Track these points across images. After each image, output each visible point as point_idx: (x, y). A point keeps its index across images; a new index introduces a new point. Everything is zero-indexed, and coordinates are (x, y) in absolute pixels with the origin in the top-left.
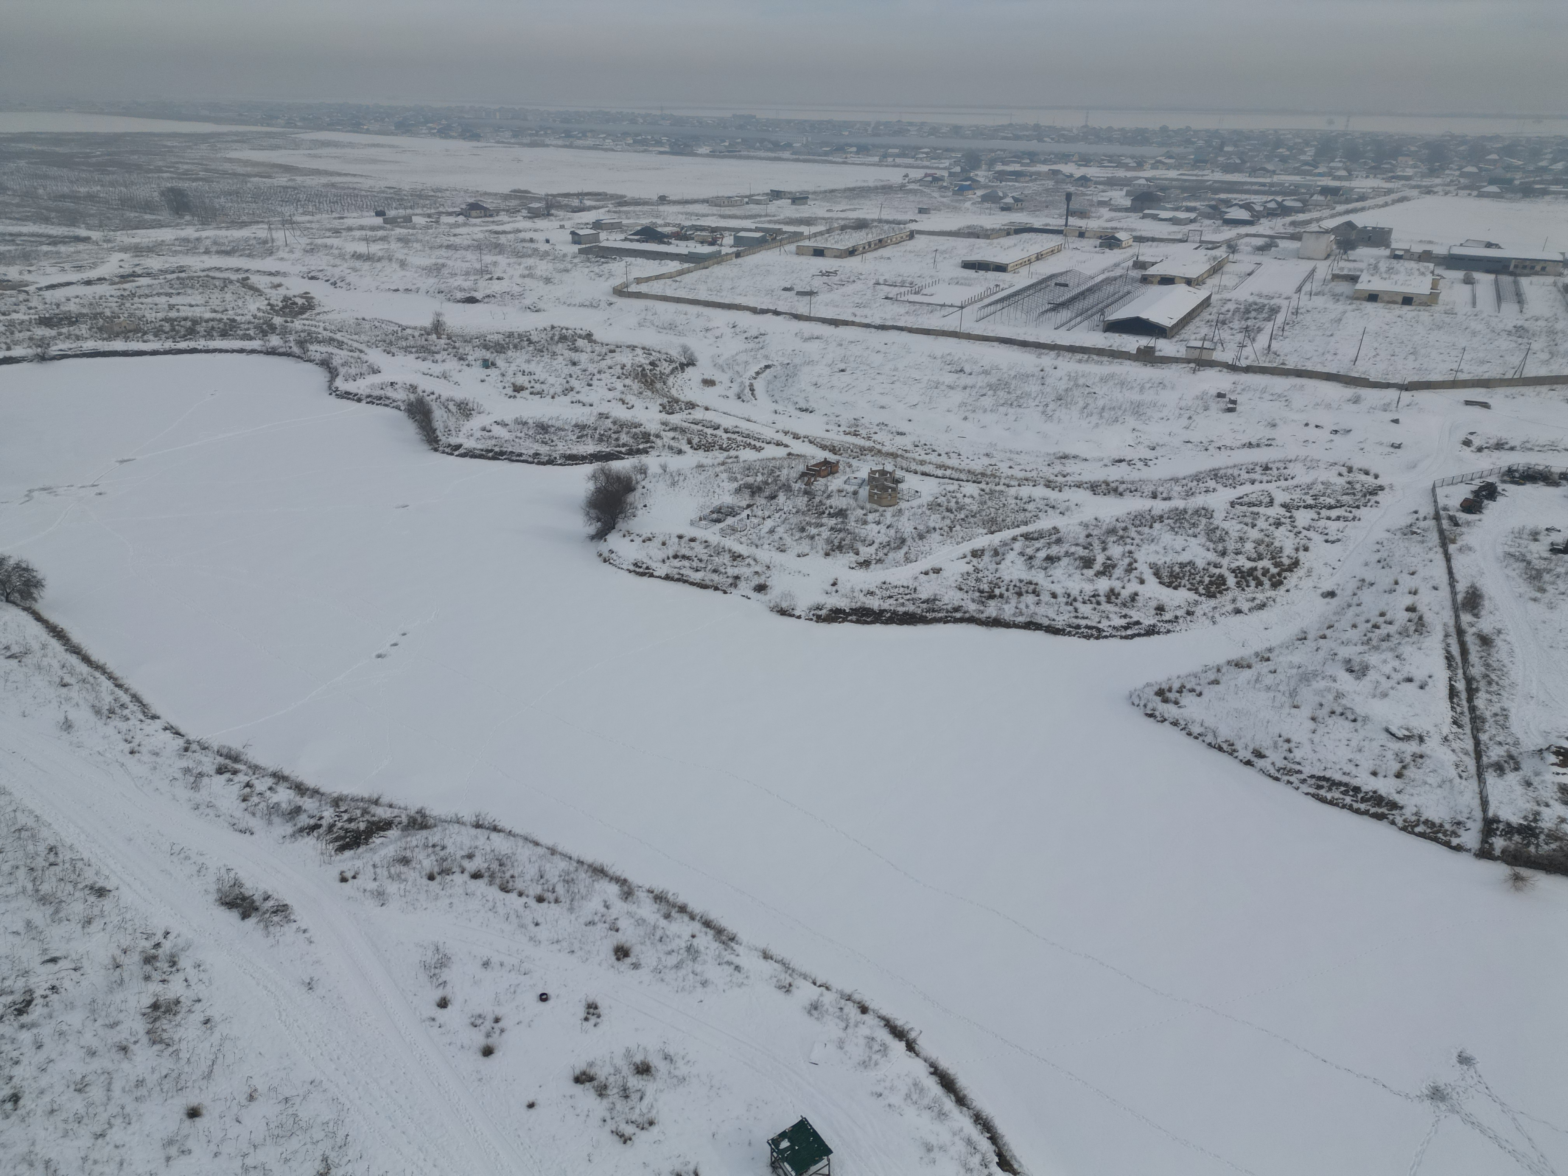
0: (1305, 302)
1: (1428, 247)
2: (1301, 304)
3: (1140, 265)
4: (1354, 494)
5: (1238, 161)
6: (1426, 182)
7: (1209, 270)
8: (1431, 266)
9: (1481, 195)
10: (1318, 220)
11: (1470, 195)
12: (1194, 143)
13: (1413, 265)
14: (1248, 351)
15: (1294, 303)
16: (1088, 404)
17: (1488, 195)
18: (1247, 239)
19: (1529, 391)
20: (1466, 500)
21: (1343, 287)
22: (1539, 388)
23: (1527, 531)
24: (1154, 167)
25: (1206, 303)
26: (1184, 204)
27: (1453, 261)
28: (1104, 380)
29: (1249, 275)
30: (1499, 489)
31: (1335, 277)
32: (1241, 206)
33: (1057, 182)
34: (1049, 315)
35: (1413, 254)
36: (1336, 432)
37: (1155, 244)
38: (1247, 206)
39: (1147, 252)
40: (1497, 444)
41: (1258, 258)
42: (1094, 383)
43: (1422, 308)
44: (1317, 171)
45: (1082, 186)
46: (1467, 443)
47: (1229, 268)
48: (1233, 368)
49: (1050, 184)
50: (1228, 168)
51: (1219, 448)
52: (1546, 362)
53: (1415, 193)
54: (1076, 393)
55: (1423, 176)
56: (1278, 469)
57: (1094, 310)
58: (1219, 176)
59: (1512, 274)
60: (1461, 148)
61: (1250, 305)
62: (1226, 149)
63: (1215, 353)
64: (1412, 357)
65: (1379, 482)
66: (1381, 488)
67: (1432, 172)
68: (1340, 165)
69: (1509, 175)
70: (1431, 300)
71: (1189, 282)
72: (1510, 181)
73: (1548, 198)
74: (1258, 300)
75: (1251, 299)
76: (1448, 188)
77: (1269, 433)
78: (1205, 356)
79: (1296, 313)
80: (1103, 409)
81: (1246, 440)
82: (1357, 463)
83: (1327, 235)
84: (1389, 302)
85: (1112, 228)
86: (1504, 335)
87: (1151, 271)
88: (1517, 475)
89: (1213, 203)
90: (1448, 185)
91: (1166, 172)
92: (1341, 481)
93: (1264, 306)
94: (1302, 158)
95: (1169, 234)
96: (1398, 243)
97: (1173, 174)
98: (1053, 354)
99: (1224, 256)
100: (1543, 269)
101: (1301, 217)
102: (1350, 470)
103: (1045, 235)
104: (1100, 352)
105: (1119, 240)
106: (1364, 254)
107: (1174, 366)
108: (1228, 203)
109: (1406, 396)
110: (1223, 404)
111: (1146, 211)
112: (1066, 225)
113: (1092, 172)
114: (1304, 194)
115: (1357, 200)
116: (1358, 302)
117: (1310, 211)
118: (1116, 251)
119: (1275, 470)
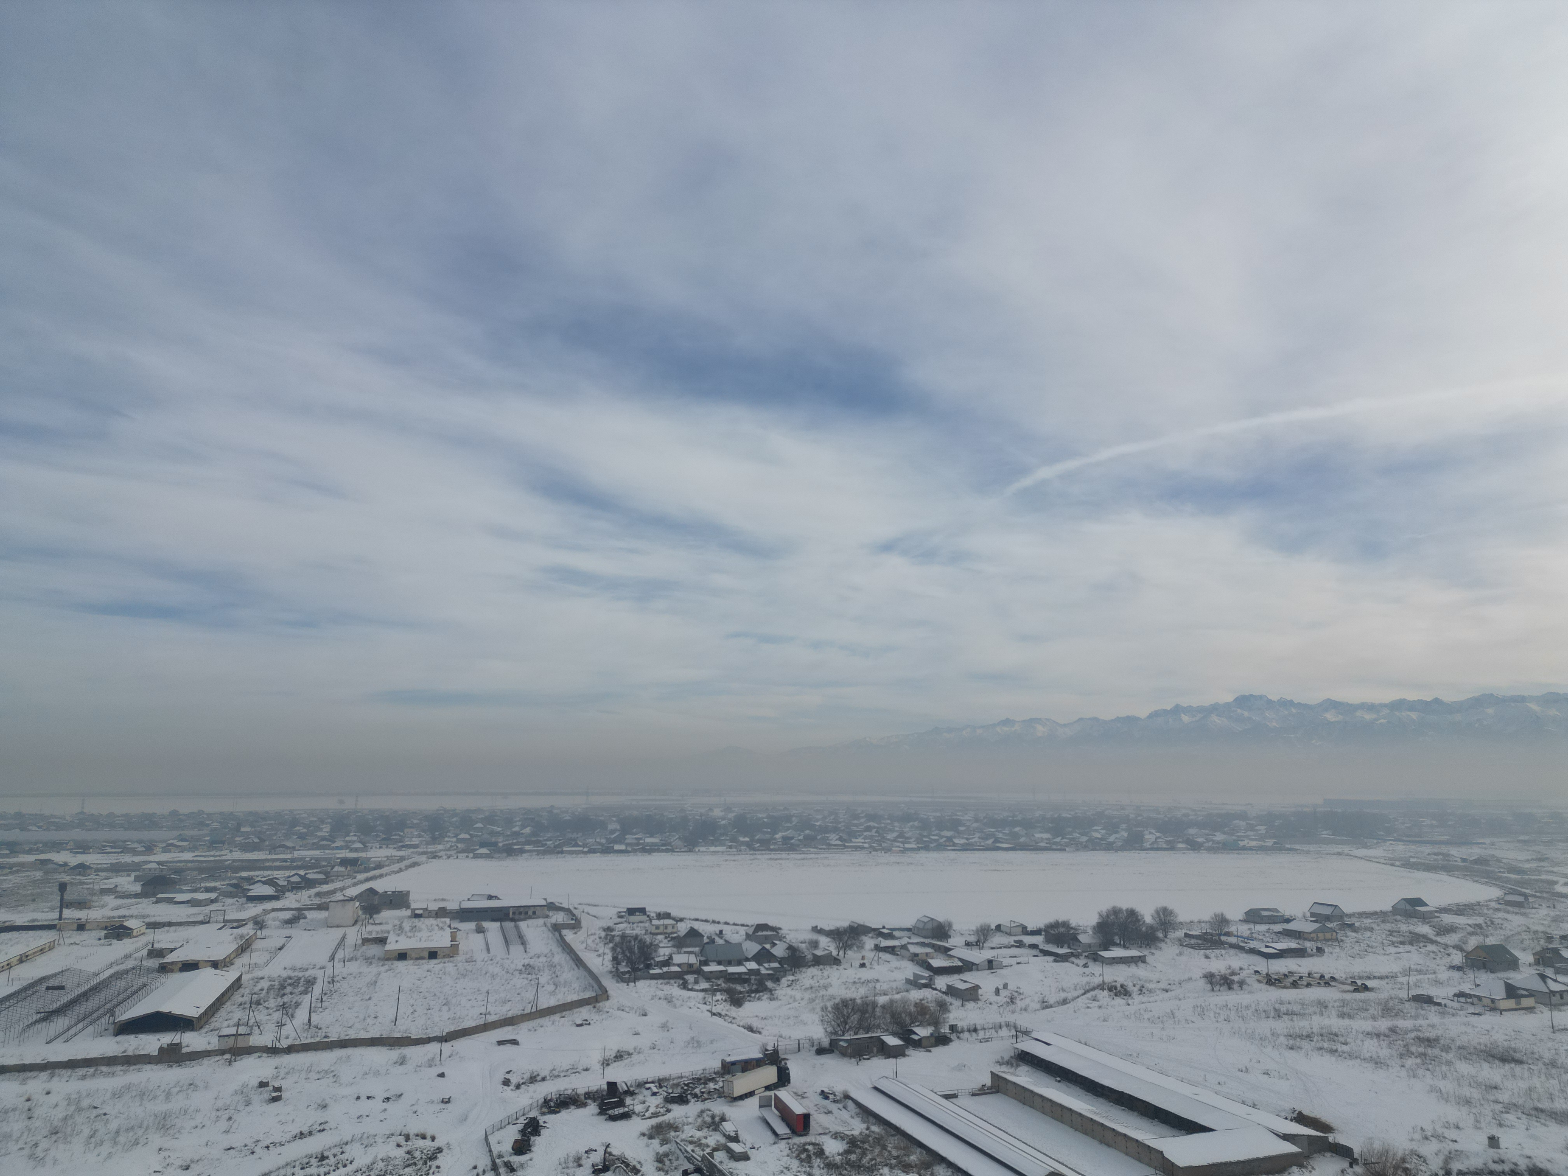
0: (339, 969)
1: (442, 904)
2: (336, 972)
3: (155, 953)
4: (415, 1164)
5: (256, 840)
6: (431, 848)
7: (237, 950)
8: (448, 920)
9: (476, 856)
10: (342, 889)
11: (467, 857)
12: (208, 825)
13: (432, 921)
14: (287, 1030)
15: (329, 972)
16: (96, 1131)
17: (481, 856)
18: (274, 914)
19: (545, 1021)
20: (516, 1141)
21: (374, 950)
22: (553, 1017)
23: (571, 1159)
24: (166, 850)
25: (237, 984)
26: (203, 885)
27: (465, 915)
28: (117, 1095)
29: (280, 949)
30: (541, 1123)
31: (365, 941)
32: (264, 883)
33: (47, 873)
34: (39, 1026)
35: (430, 912)
36: (388, 1099)
37: (173, 928)
38: (271, 882)
39: (163, 939)
40: (531, 1078)
41: (287, 932)
42: (104, 1102)
43: (447, 960)
44: (333, 845)
45: (79, 874)
46: (506, 1083)
47: (258, 945)
48: (273, 1051)
49: (38, 875)
50: (246, 847)
51: (268, 1147)
52: (553, 993)
53: (423, 858)
54: (79, 1119)
55: (428, 843)
56: (335, 1156)
57: (102, 1011)
58: (238, 855)
59: (512, 920)
60: (454, 819)
61: (285, 980)
62: (243, 829)
63: (251, 1038)
64: (445, 1008)
65: (436, 1144)
66: (439, 1150)
67: (435, 840)
68: (355, 838)
69: (493, 840)
70: (452, 951)
71: (215, 965)
72: (495, 844)
73: (525, 855)
74: (292, 974)
75: (285, 974)
76: (449, 853)
77: (320, 1116)
78: (241, 1043)
79: (333, 981)
80: (117, 1132)
81: (298, 1131)
82: (413, 1130)
83: (352, 903)
84: (417, 959)
85: (119, 917)
86: (517, 973)
87: (170, 958)
88: (552, 1104)
89: (234, 881)
90: (449, 850)
91: (181, 854)
92: (400, 1153)
93: (299, 979)
94: (319, 834)
95: (188, 916)
96: (417, 902)
97: (188, 856)
98: (44, 1075)
99: (252, 932)
100: (534, 913)
101: (325, 888)
102: (407, 1138)
103: (31, 933)
104: (111, 1061)
105: (130, 929)
106: (388, 916)
107: (205, 1061)
108: (250, 881)
109: (446, 1046)
110: (267, 1094)
111: (160, 896)
112: (60, 918)
113: (90, 859)
114: (324, 866)
115: (375, 869)
116: (390, 962)
117: (333, 881)
118: (126, 941)
119: (331, 1157)
